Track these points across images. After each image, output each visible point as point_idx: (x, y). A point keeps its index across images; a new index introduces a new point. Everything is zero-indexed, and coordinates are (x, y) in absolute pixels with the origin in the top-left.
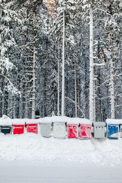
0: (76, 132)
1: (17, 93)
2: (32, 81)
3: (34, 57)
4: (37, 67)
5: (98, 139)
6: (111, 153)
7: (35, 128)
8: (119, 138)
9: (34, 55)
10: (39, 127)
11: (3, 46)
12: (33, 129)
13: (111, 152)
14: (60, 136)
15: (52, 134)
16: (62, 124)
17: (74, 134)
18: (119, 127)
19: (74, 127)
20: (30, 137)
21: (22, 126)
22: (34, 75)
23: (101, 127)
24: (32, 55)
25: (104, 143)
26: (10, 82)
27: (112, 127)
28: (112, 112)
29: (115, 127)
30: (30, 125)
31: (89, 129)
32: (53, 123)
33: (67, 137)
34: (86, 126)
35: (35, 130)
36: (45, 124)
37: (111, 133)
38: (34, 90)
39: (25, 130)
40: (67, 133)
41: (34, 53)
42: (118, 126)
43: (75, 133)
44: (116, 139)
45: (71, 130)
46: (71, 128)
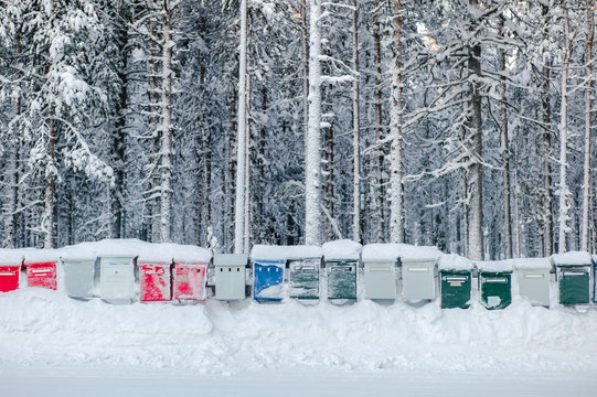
0: (163, 283)
1: (99, 172)
2: (161, 133)
3: (165, 58)
4: (174, 91)
5: (229, 302)
6: (258, 342)
7: (49, 275)
8: (286, 299)
9: (165, 53)
10: (60, 272)
11: (57, 30)
12: (43, 275)
13: (256, 338)
14: (119, 296)
15: (97, 291)
16: (126, 261)
17: (158, 290)
18: (287, 266)
19: (157, 269)
20: (34, 298)
21: (14, 269)
22: (165, 114)
23: (234, 270)
24: (160, 54)
25: (243, 313)
26: (81, 140)
27: (265, 268)
28: (392, 224)
29: (273, 268)
30: (36, 266)
31: (199, 274)
32: (99, 259)
33: (138, 298)
34: (191, 266)
35: (50, 280)
36: (77, 262)
37: (261, 285)
38: (166, 163)
39: (23, 278)
40: (138, 288)
41: (166, 47)
42: (283, 266)
43: (160, 287)
44: (278, 300)
45: (149, 279)
46: (150, 272)
